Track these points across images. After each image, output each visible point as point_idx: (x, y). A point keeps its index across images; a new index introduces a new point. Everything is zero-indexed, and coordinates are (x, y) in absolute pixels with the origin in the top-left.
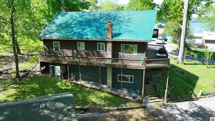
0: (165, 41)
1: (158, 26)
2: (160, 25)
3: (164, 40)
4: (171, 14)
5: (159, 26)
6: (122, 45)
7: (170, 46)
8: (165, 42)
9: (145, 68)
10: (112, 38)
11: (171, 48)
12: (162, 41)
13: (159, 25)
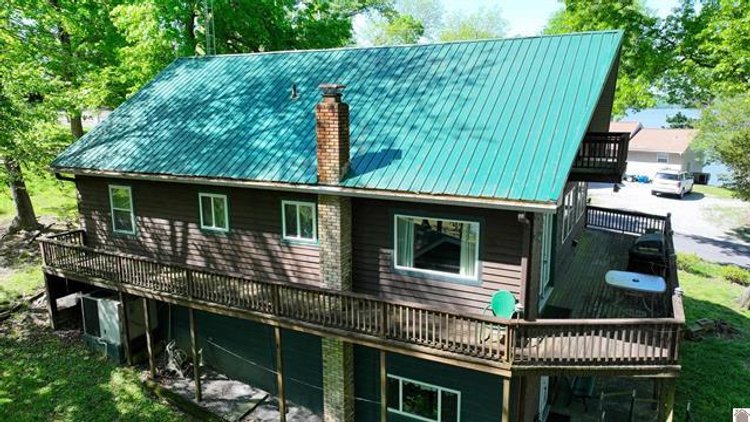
0: (696, 182)
1: (669, 121)
2: (679, 116)
3: (692, 181)
4: (716, 62)
5: (674, 120)
6: (396, 216)
7: (719, 209)
8: (697, 188)
9: (512, 370)
10: (342, 180)
11: (722, 217)
12: (679, 185)
13: (672, 117)
